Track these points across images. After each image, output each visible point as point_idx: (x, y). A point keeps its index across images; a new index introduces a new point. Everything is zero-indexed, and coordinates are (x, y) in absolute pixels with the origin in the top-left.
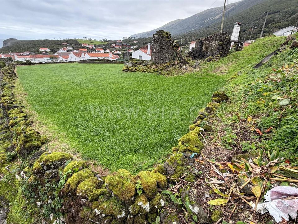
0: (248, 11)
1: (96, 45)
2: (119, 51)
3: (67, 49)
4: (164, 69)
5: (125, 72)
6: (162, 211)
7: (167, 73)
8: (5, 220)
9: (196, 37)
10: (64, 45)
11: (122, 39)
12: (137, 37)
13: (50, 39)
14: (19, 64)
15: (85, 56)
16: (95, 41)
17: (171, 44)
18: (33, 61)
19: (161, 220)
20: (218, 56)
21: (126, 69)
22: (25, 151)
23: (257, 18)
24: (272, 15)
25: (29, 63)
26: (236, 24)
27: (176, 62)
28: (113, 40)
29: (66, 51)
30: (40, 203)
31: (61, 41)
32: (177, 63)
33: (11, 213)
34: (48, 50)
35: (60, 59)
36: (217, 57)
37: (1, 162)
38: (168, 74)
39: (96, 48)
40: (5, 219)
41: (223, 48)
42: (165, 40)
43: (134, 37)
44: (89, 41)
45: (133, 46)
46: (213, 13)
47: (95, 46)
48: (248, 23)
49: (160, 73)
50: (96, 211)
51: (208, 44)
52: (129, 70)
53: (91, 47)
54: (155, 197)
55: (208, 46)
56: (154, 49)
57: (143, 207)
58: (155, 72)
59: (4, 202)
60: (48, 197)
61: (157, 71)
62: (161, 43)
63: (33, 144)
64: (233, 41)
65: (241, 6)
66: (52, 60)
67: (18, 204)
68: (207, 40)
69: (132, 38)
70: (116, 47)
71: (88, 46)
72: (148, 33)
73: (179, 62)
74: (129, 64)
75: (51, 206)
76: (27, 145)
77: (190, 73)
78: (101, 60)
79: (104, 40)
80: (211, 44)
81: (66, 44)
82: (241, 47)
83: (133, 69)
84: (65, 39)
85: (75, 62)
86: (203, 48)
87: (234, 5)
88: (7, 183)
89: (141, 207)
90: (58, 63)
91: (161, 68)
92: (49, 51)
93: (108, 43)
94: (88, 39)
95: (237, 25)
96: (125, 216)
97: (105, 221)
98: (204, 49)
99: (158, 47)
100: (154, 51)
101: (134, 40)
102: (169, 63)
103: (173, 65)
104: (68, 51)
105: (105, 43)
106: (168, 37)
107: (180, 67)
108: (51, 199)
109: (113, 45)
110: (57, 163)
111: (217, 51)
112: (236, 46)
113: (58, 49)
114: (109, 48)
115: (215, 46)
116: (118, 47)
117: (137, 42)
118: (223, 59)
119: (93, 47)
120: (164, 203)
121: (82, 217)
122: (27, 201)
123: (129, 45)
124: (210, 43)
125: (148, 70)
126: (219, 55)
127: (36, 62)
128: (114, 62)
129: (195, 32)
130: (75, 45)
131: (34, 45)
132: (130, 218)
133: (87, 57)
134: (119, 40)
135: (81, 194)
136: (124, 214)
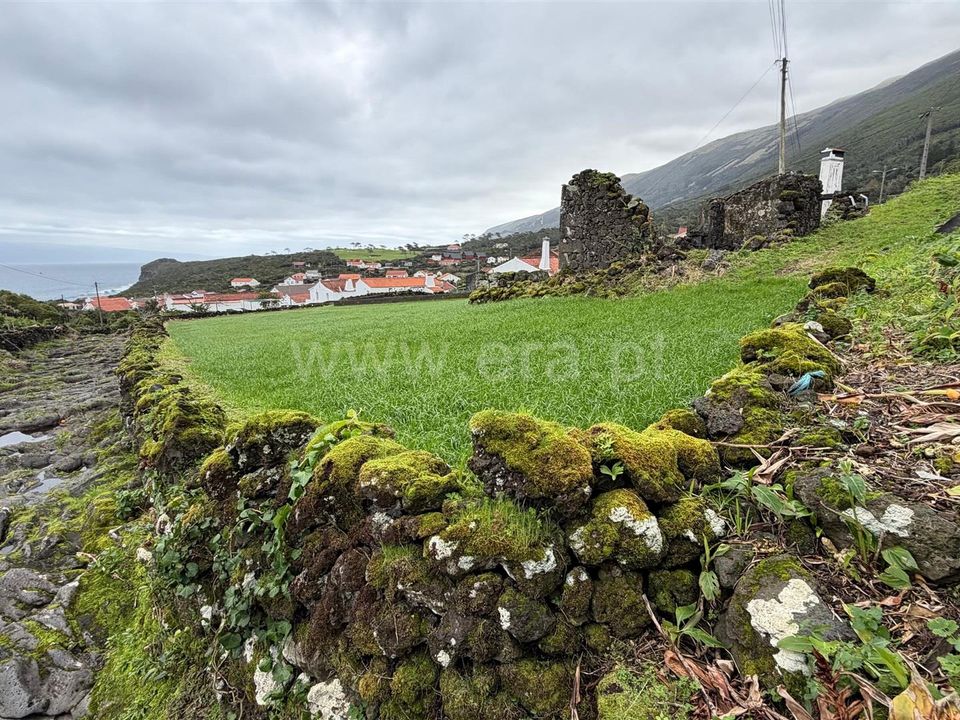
0: (856, 132)
1: (387, 262)
2: (453, 273)
3: (305, 278)
4: (606, 281)
5: (479, 303)
6: (719, 549)
7: (617, 292)
8: (86, 694)
9: (692, 218)
10: (297, 266)
11: (461, 242)
12: (505, 232)
13: (262, 254)
14: (176, 317)
15: (354, 286)
16: (384, 251)
17: (622, 205)
18: (213, 308)
19: (725, 581)
20: (786, 234)
21: (482, 297)
22: (179, 454)
23: (890, 149)
24: (945, 136)
25: (201, 314)
26: (828, 154)
27: (643, 258)
28: (435, 244)
29: (301, 283)
30: (210, 608)
31: (289, 256)
32: (647, 259)
33: (108, 671)
34: (254, 283)
35: (287, 301)
36: (784, 237)
37: (99, 521)
38: (620, 294)
39: (386, 270)
40: (85, 689)
41: (798, 208)
42: (601, 198)
43: (498, 234)
44: (366, 252)
45: (496, 257)
46: (738, 148)
47: (383, 265)
48: (863, 166)
49: (593, 293)
50: (434, 544)
51: (740, 213)
52: (489, 297)
53: (371, 267)
54: (677, 502)
55: (742, 220)
56: (568, 229)
57: (631, 530)
58: (575, 291)
59: (92, 633)
60: (243, 566)
61: (583, 290)
62: (590, 206)
63: (205, 431)
64: (828, 197)
65: (829, 118)
66: (264, 304)
67: (135, 640)
68: (737, 201)
69: (490, 235)
70: (444, 263)
71: (363, 266)
72: (536, 219)
73: (652, 256)
74: (490, 282)
75: (252, 593)
76: (185, 433)
77: (695, 283)
78: (403, 293)
79: (409, 246)
80: (750, 211)
81: (302, 263)
82: (860, 209)
83: (502, 292)
84: (303, 251)
85: (327, 303)
86: (724, 228)
87: (804, 119)
88: (109, 576)
89: (624, 531)
90: (278, 309)
91: (596, 280)
92: (257, 287)
93: (420, 253)
94: (363, 248)
95: (832, 156)
96: (556, 571)
97: (471, 587)
98: (727, 230)
99: (580, 220)
100: (569, 233)
101: (497, 241)
102: (619, 263)
103: (633, 267)
104: (308, 281)
105: (412, 255)
106: (610, 188)
107: (660, 269)
108: (253, 574)
109: (434, 258)
110: (282, 436)
111: (780, 219)
112: (843, 206)
113: (281, 279)
114: (423, 267)
115: (765, 216)
116: (450, 263)
117: (506, 245)
118: (805, 241)
119: (379, 266)
120: (722, 522)
121: (377, 583)
122: (166, 626)
123: (484, 255)
124: (746, 209)
125: (553, 289)
126: (788, 231)
127: (221, 310)
128: (439, 296)
129: (685, 205)
130: (329, 265)
131: (217, 272)
132: (577, 581)
133: (363, 288)
134: (452, 242)
135: (374, 481)
136: (553, 558)
